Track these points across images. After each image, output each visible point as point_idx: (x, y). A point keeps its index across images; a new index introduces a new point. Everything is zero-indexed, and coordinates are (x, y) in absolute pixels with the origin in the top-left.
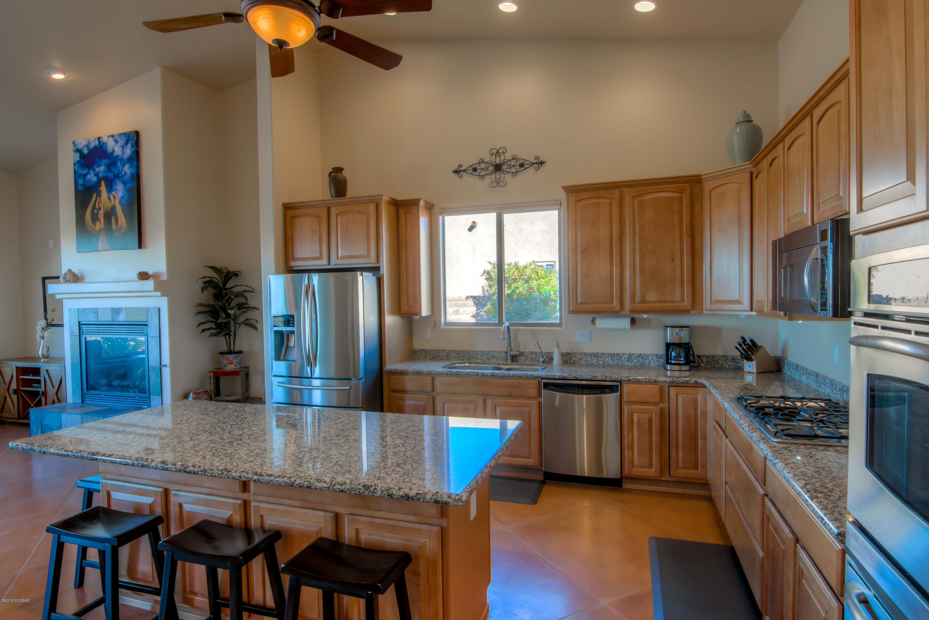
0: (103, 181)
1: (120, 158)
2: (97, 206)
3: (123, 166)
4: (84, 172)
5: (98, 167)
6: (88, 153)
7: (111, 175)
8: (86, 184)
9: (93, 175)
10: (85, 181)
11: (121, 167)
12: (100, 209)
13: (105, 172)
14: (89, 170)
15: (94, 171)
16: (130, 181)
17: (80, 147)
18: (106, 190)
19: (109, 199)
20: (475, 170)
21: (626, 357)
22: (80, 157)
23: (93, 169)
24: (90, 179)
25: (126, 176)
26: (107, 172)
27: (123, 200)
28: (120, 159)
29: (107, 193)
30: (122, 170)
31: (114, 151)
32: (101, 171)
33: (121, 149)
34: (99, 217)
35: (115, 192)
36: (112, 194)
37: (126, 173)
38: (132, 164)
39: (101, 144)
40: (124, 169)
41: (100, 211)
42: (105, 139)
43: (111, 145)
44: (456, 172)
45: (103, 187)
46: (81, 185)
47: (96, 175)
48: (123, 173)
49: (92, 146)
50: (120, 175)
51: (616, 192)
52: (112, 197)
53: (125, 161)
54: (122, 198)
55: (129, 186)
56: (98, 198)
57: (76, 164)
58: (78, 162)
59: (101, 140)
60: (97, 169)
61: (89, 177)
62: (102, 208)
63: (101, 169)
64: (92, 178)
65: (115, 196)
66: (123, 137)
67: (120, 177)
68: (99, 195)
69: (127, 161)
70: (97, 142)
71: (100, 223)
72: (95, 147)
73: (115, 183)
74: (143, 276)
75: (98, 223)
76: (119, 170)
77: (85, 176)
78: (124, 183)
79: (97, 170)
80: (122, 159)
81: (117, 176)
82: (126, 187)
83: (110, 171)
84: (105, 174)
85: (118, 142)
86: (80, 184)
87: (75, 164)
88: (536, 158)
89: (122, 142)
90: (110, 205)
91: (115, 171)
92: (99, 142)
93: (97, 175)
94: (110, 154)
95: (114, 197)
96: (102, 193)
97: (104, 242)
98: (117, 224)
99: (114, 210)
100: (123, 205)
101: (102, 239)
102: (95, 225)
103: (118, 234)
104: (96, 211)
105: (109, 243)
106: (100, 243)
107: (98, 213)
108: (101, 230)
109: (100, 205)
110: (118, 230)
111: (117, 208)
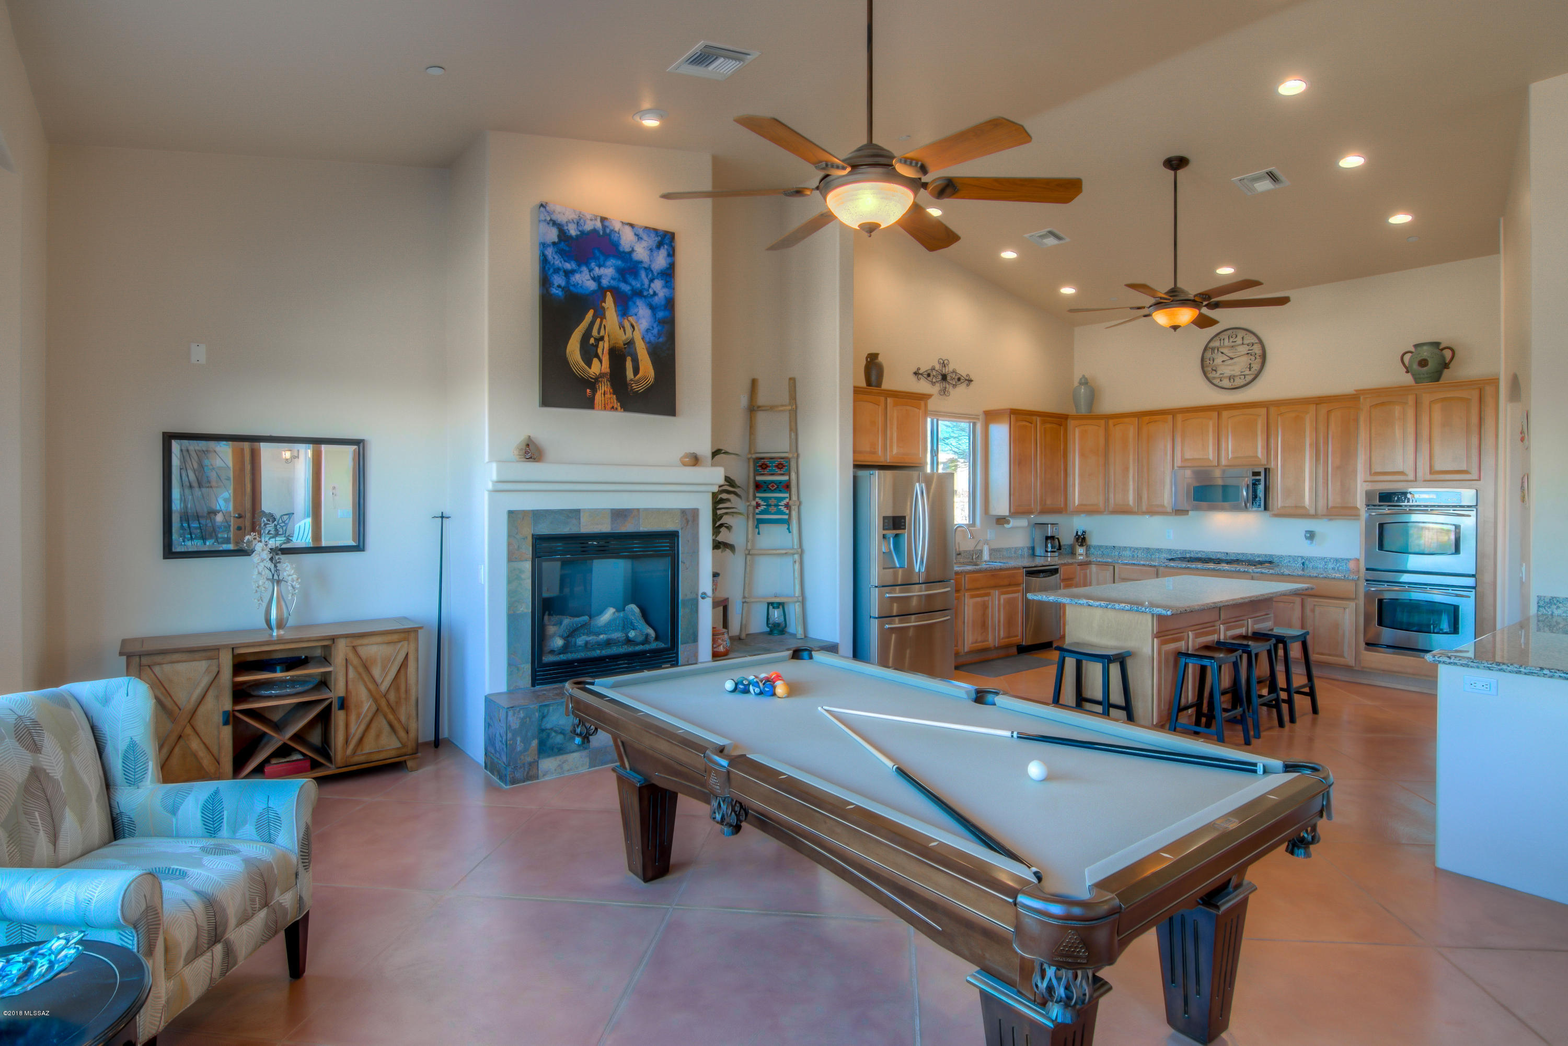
0: (609, 294)
1: (646, 266)
2: (595, 332)
3: (652, 281)
4: (568, 266)
5: (600, 266)
6: (577, 236)
7: (625, 288)
8: (572, 288)
9: (588, 277)
10: (568, 282)
11: (646, 282)
12: (602, 338)
13: (613, 279)
14: (579, 265)
15: (590, 270)
16: (663, 308)
17: (561, 219)
18: (616, 311)
19: (622, 326)
20: (929, 375)
21: (1013, 550)
22: (559, 236)
23: (587, 266)
24: (580, 282)
25: (656, 297)
26: (619, 280)
27: (650, 334)
28: (646, 269)
29: (618, 316)
30: (649, 286)
31: (633, 250)
32: (606, 275)
33: (648, 252)
34: (600, 351)
35: (635, 317)
36: (628, 320)
37: (655, 294)
38: (667, 282)
39: (608, 231)
40: (652, 285)
41: (601, 343)
42: (617, 226)
43: (627, 239)
44: (915, 373)
45: (609, 303)
46: (559, 286)
47: (594, 279)
48: (651, 292)
49: (588, 227)
50: (645, 293)
51: (1034, 418)
52: (627, 324)
53: (656, 274)
54: (648, 330)
55: (661, 314)
56: (598, 320)
57: (549, 245)
58: (554, 244)
59: (606, 223)
60: (597, 269)
61: (576, 278)
62: (606, 339)
63: (608, 272)
64: (584, 280)
65: (635, 324)
66: (653, 235)
67: (645, 297)
68: (600, 314)
69: (658, 274)
70: (598, 225)
71: (601, 361)
72: (594, 231)
73: (635, 303)
75: (595, 361)
76: (642, 285)
77: (568, 274)
78: (653, 308)
79: (597, 271)
80: (648, 270)
81: (639, 293)
82: (655, 315)
83: (625, 281)
84: (614, 283)
85: (641, 238)
86: (556, 284)
87: (544, 245)
88: (968, 375)
89: (651, 241)
90: (624, 338)
91: (637, 284)
92: (604, 227)
93: (597, 279)
94: (624, 252)
95: (633, 326)
96: (608, 314)
97: (608, 396)
98: (636, 371)
99: (630, 343)
100: (650, 342)
101: (604, 391)
102: (589, 364)
103: (639, 388)
104: (592, 341)
105: (618, 399)
106: (598, 397)
107: (597, 346)
108: (602, 375)
109: (602, 333)
110: (637, 382)
111: (637, 344)
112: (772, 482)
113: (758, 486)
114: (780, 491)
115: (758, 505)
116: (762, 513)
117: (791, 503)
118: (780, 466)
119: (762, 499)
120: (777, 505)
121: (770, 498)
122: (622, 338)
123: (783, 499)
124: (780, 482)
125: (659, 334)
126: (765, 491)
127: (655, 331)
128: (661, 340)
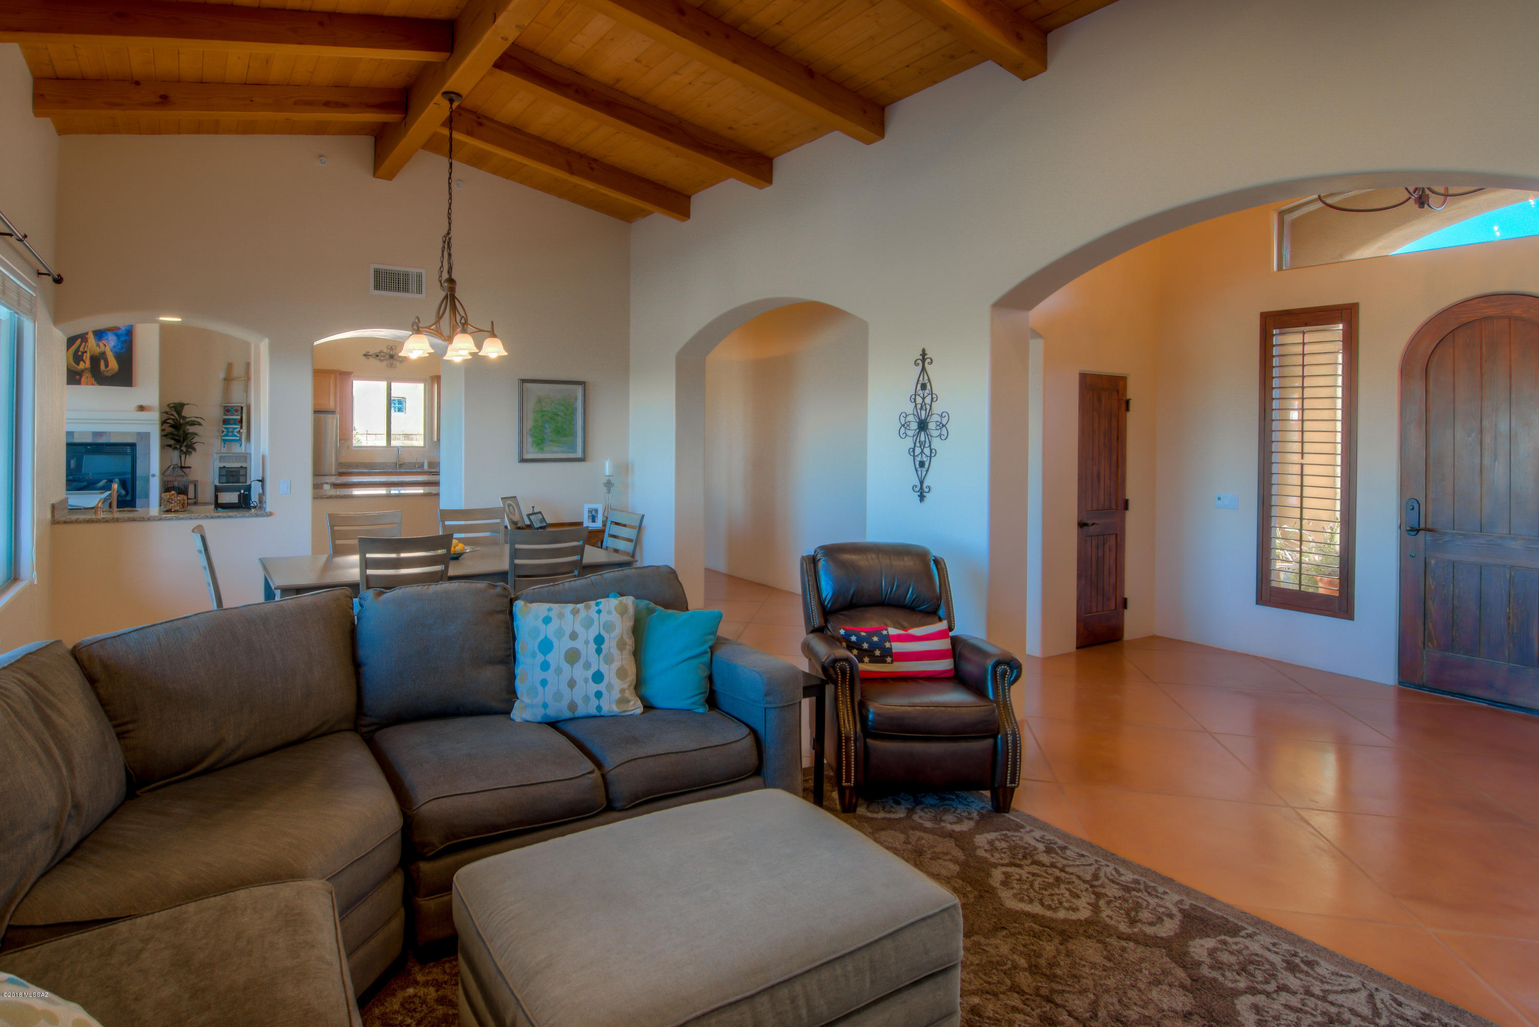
0: (89, 332)
2: (82, 349)
12: (86, 352)
16: (124, 335)
18: (94, 339)
19: (98, 345)
20: (377, 357)
25: (120, 331)
29: (95, 341)
34: (84, 358)
35: (106, 342)
36: (102, 342)
41: (85, 354)
44: (366, 355)
45: (90, 336)
52: (101, 344)
54: (114, 346)
55: (123, 339)
56: (84, 343)
62: (88, 352)
68: (85, 340)
71: (85, 362)
73: (106, 334)
74: (142, 408)
75: (82, 363)
78: (118, 336)
82: (120, 340)
90: (99, 351)
95: (105, 345)
96: (89, 340)
97: (89, 379)
98: (107, 365)
99: (103, 355)
100: (115, 352)
101: (86, 376)
102: (78, 364)
103: (109, 374)
104: (80, 353)
105: (95, 380)
106: (83, 379)
107: (83, 356)
108: (86, 369)
109: (86, 349)
110: (107, 371)
111: (107, 354)
112: (233, 419)
113: (225, 422)
114: (236, 424)
115: (223, 432)
116: (224, 436)
117: (241, 431)
118: (236, 411)
119: (226, 428)
120: (233, 432)
121: (229, 428)
122: (97, 350)
123: (236, 428)
124: (236, 419)
125: (122, 348)
126: (227, 424)
127: (119, 347)
128: (123, 350)
